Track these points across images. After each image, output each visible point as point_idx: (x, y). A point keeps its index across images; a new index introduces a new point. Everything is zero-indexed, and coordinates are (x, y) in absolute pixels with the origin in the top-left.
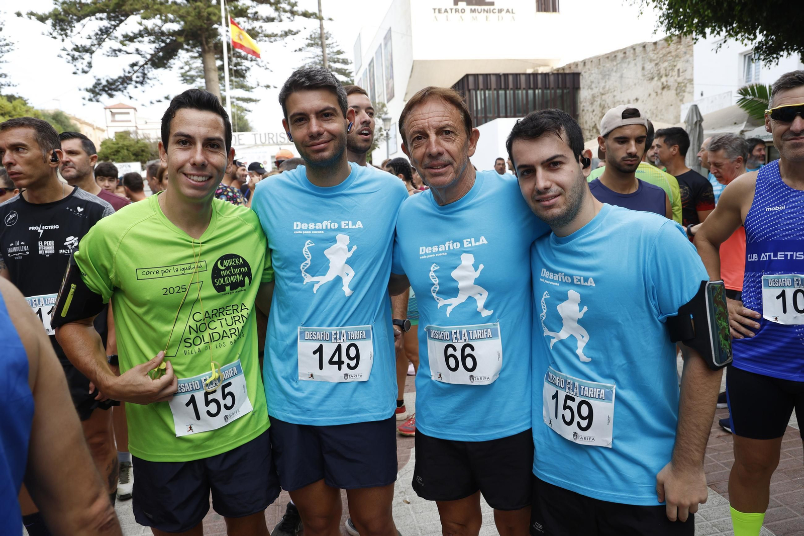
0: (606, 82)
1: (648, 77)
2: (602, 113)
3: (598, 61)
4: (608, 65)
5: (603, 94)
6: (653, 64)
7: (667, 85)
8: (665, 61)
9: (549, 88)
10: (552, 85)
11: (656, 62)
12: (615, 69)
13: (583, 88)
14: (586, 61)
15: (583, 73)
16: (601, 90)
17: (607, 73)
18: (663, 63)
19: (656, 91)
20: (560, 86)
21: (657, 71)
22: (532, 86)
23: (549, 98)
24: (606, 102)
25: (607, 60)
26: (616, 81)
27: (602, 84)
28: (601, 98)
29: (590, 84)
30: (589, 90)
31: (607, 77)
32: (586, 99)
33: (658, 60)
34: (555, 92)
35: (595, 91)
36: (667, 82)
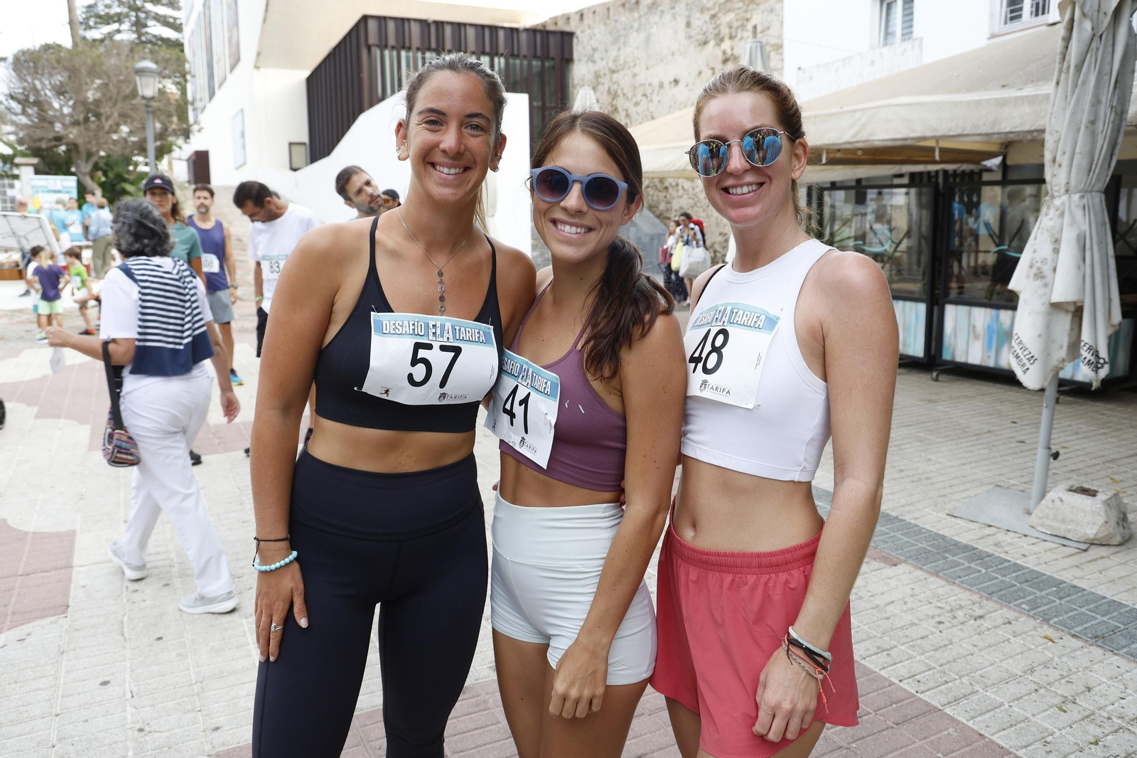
0: (619, 49)
1: (697, 40)
2: (613, 106)
3: (606, 11)
4: (623, 19)
5: (613, 72)
6: (706, 16)
7: (732, 55)
8: (729, 11)
9: (518, 56)
10: (524, 51)
11: (713, 12)
12: (636, 25)
13: (579, 60)
14: (585, 12)
15: (578, 33)
16: (611, 65)
17: (622, 33)
18: (725, 14)
19: (711, 65)
20: (539, 53)
21: (714, 29)
22: (487, 49)
23: (518, 78)
24: (619, 85)
25: (621, 10)
26: (638, 48)
27: (613, 53)
28: (611, 79)
29: (591, 53)
30: (590, 64)
31: (622, 40)
32: (583, 80)
33: (717, 9)
34: (530, 65)
35: (601, 65)
36: (732, 49)
